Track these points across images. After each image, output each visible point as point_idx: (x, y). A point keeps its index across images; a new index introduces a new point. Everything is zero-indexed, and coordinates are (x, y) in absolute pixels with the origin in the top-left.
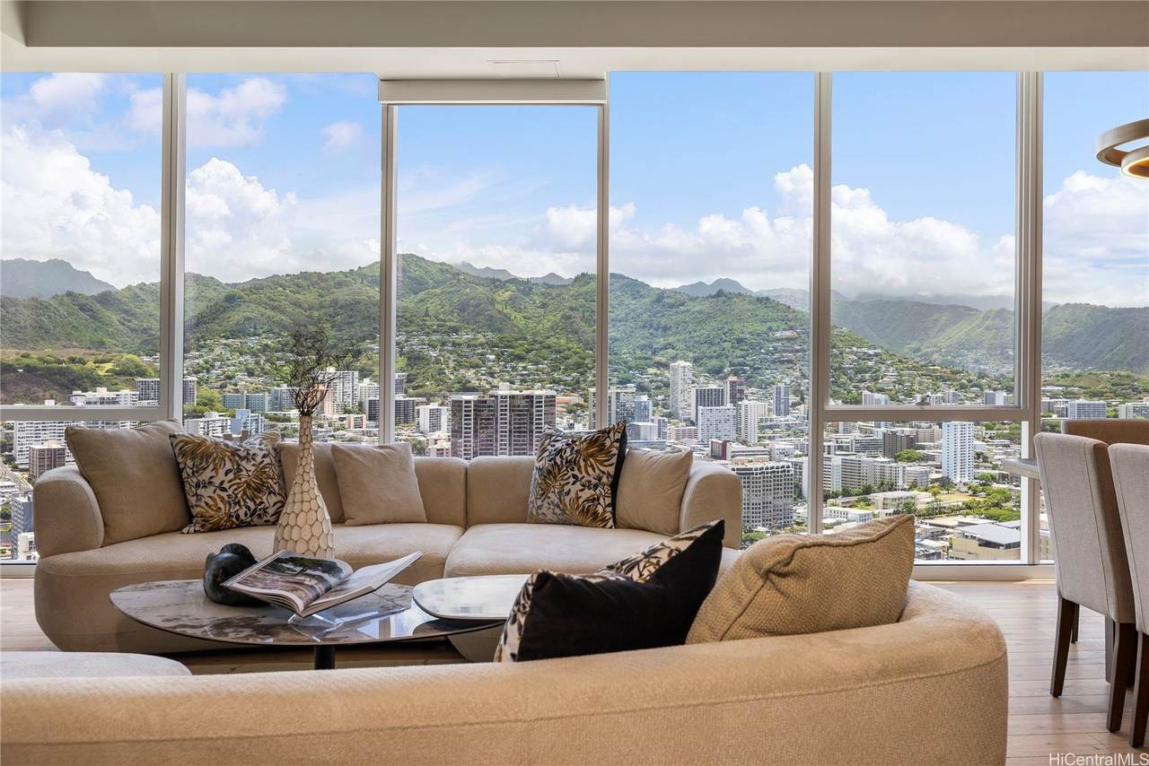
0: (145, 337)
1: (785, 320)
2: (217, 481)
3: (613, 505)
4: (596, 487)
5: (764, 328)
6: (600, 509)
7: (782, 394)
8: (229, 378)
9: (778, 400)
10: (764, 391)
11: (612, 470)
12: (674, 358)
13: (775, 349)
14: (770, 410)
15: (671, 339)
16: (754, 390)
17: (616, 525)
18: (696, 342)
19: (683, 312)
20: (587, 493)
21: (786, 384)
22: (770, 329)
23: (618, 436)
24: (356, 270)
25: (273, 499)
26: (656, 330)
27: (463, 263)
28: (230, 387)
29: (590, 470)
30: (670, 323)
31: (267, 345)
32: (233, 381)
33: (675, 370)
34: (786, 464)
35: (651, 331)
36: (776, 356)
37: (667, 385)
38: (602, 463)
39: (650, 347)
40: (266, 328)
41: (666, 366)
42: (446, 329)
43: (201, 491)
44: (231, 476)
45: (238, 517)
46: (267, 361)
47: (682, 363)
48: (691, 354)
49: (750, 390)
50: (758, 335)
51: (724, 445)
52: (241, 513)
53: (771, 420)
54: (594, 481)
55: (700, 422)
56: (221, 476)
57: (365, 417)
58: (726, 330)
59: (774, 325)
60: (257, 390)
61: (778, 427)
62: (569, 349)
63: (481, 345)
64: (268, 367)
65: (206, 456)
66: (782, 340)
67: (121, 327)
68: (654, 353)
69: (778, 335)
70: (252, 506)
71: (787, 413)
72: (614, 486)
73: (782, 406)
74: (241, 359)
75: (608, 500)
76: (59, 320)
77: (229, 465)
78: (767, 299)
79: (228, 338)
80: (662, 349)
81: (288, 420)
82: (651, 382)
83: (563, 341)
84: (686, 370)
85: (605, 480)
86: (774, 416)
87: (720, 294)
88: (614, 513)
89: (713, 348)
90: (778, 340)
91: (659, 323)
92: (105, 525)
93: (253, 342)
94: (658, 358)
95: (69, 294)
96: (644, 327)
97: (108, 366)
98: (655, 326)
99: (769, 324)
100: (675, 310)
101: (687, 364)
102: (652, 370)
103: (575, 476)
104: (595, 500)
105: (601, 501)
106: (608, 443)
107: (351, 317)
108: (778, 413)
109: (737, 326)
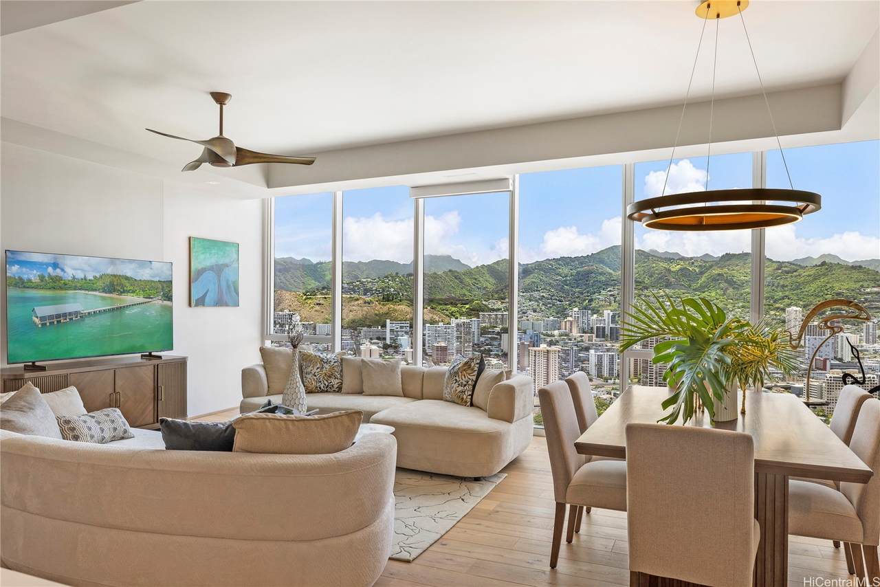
0: (484, 292)
1: (875, 280)
2: (313, 372)
3: (472, 395)
4: (465, 385)
5: (858, 285)
6: (465, 397)
7: (871, 330)
8: (524, 313)
9: (868, 333)
10: (857, 327)
11: (474, 378)
12: (789, 305)
13: (866, 299)
14: (860, 340)
15: (787, 293)
16: (849, 326)
17: (472, 405)
18: (805, 295)
19: (796, 276)
20: (460, 389)
21: (874, 323)
22: (862, 286)
23: (478, 361)
24: (590, 254)
25: (337, 381)
26: (777, 287)
27: (651, 250)
28: (525, 318)
29: (463, 377)
30: (786, 284)
31: (543, 296)
32: (526, 315)
33: (790, 313)
34: (872, 376)
35: (773, 288)
36: (866, 304)
37: (784, 322)
38: (469, 374)
39: (773, 298)
40: (543, 287)
41: (783, 310)
42: (641, 287)
43: (307, 376)
44: (319, 370)
45: (320, 388)
46: (543, 304)
47: (795, 308)
48: (801, 303)
49: (846, 326)
50: (853, 290)
51: (825, 361)
52: (322, 386)
53: (862, 346)
54: (464, 383)
55: (807, 345)
56: (315, 370)
57: (594, 335)
58: (828, 287)
59: (865, 284)
60: (538, 320)
61: (867, 351)
62: (717, 299)
63: (662, 296)
64: (543, 308)
65: (311, 361)
66: (871, 293)
67: (473, 287)
68: (775, 302)
69: (869, 290)
70: (327, 384)
71: (874, 342)
72: (474, 386)
73: (871, 338)
74: (530, 303)
75: (470, 393)
76: (446, 283)
77: (319, 366)
78: (860, 267)
79: (524, 292)
80: (780, 299)
81: (554, 336)
82: (773, 319)
83: (713, 294)
84: (798, 313)
85: (470, 382)
86: (865, 344)
87: (824, 264)
88: (471, 399)
89: (818, 299)
90: (868, 293)
91: (779, 283)
92: (269, 387)
93: (536, 294)
94: (777, 305)
95: (450, 271)
96: (769, 285)
97: (467, 306)
98: (776, 284)
99: (861, 283)
100: (790, 275)
101: (799, 308)
102: (772, 312)
103: (456, 380)
104: (463, 392)
105: (466, 393)
106: (473, 364)
107: (587, 281)
108: (868, 342)
109: (837, 285)
